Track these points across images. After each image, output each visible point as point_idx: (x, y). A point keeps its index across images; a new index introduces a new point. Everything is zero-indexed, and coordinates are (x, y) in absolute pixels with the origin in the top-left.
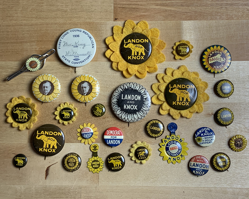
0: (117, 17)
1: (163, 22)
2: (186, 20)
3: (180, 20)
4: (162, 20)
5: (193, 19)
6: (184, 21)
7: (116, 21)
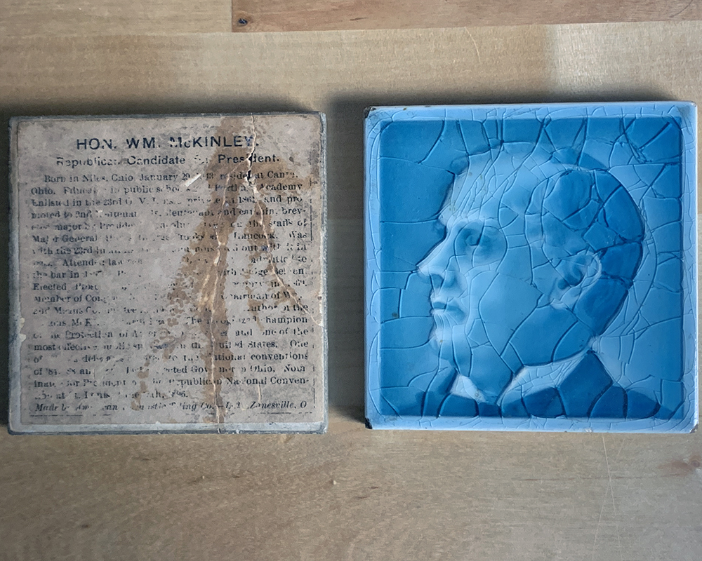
0: (245, 14)
1: (458, 31)
2: (568, 22)
3: (542, 23)
4: (456, 24)
5: (604, 17)
6: (559, 27)
7: (244, 31)
